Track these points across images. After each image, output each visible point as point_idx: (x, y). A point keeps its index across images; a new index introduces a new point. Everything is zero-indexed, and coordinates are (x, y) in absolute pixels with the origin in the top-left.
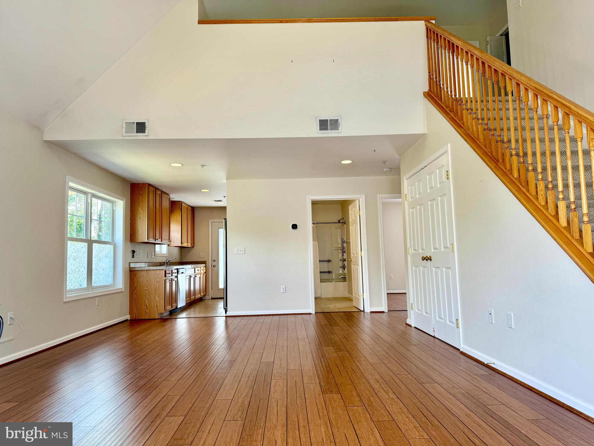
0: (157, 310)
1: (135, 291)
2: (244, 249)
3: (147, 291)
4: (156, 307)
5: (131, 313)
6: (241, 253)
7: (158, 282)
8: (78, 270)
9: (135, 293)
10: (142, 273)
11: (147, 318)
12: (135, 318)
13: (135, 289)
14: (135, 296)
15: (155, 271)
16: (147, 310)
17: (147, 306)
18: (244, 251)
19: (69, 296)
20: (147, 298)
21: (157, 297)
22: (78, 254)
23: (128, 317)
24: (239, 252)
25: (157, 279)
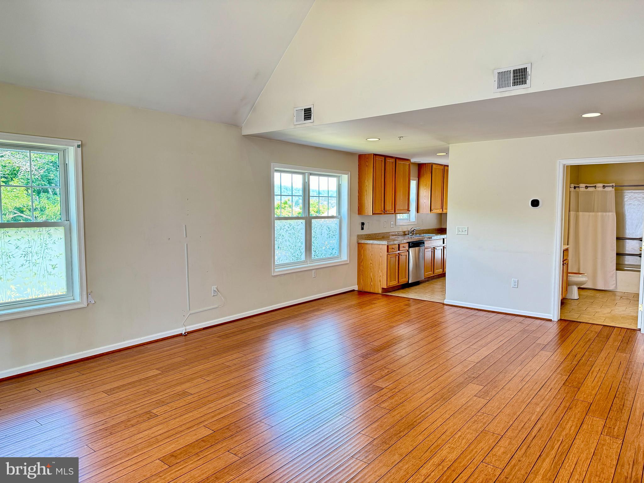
0: (381, 285)
1: (362, 263)
2: (466, 229)
3: (371, 265)
4: (379, 281)
5: (359, 283)
6: (463, 233)
7: (381, 257)
8: (294, 245)
9: (362, 265)
10: (368, 246)
11: (372, 291)
12: (362, 290)
13: (362, 261)
14: (362, 268)
15: (379, 245)
16: (372, 284)
17: (371, 279)
18: (466, 232)
19: (278, 271)
20: (372, 272)
21: (380, 271)
22: (293, 231)
23: (356, 288)
24: (460, 233)
25: (380, 253)
